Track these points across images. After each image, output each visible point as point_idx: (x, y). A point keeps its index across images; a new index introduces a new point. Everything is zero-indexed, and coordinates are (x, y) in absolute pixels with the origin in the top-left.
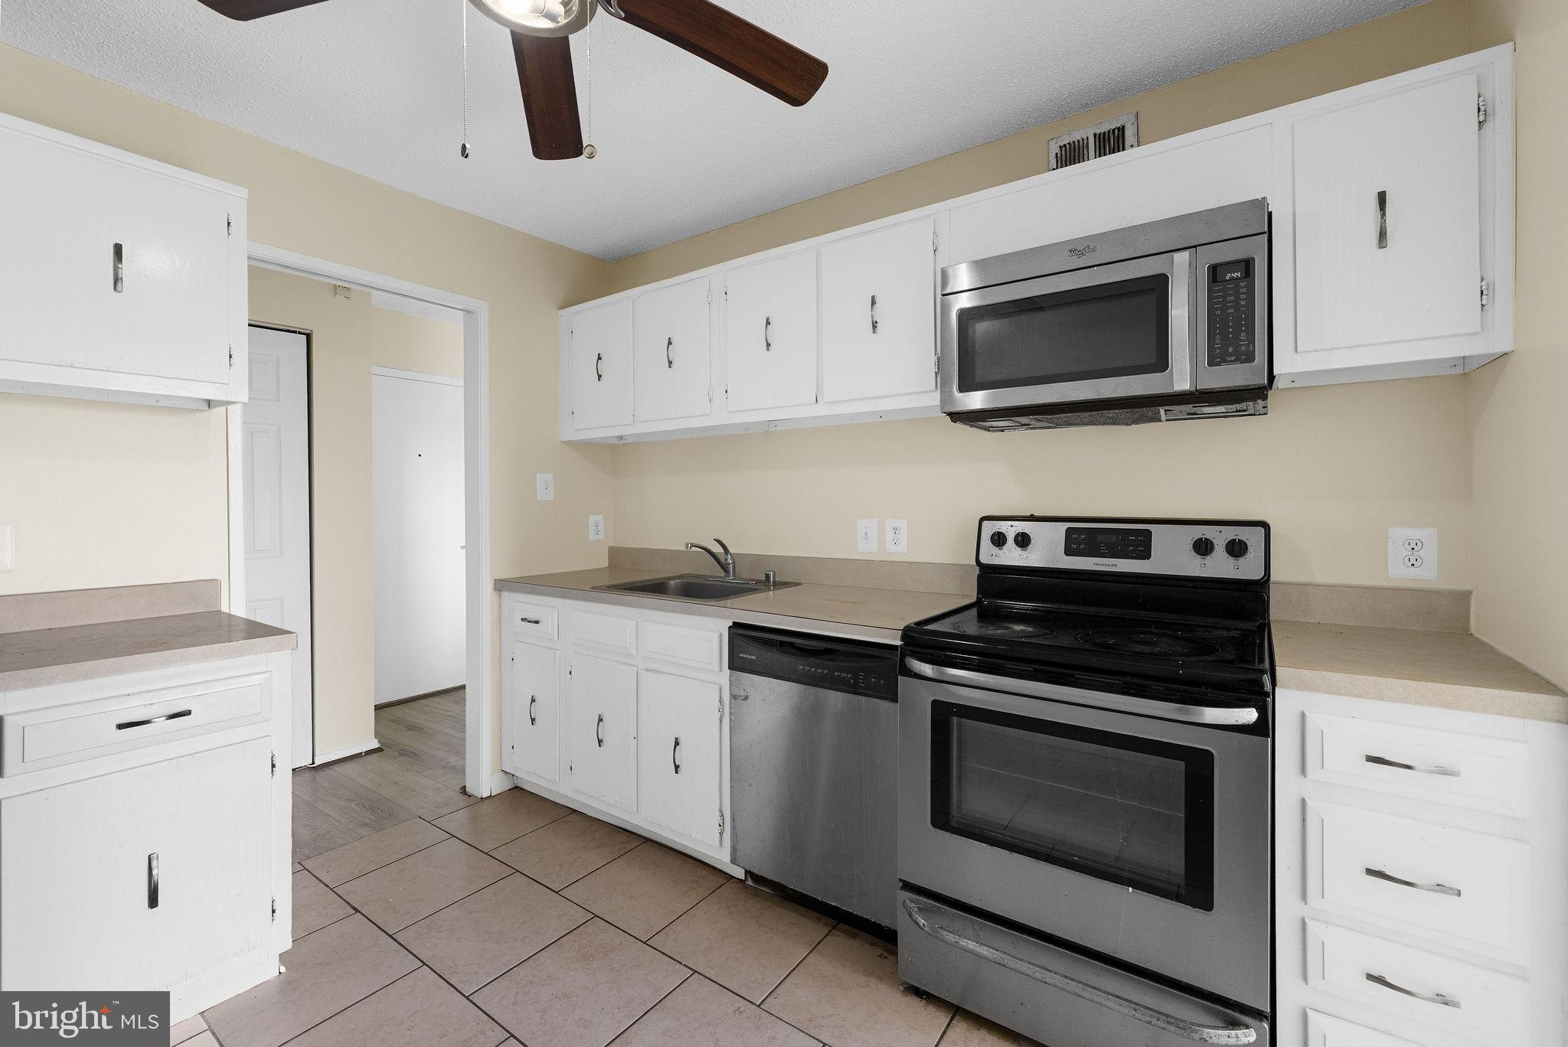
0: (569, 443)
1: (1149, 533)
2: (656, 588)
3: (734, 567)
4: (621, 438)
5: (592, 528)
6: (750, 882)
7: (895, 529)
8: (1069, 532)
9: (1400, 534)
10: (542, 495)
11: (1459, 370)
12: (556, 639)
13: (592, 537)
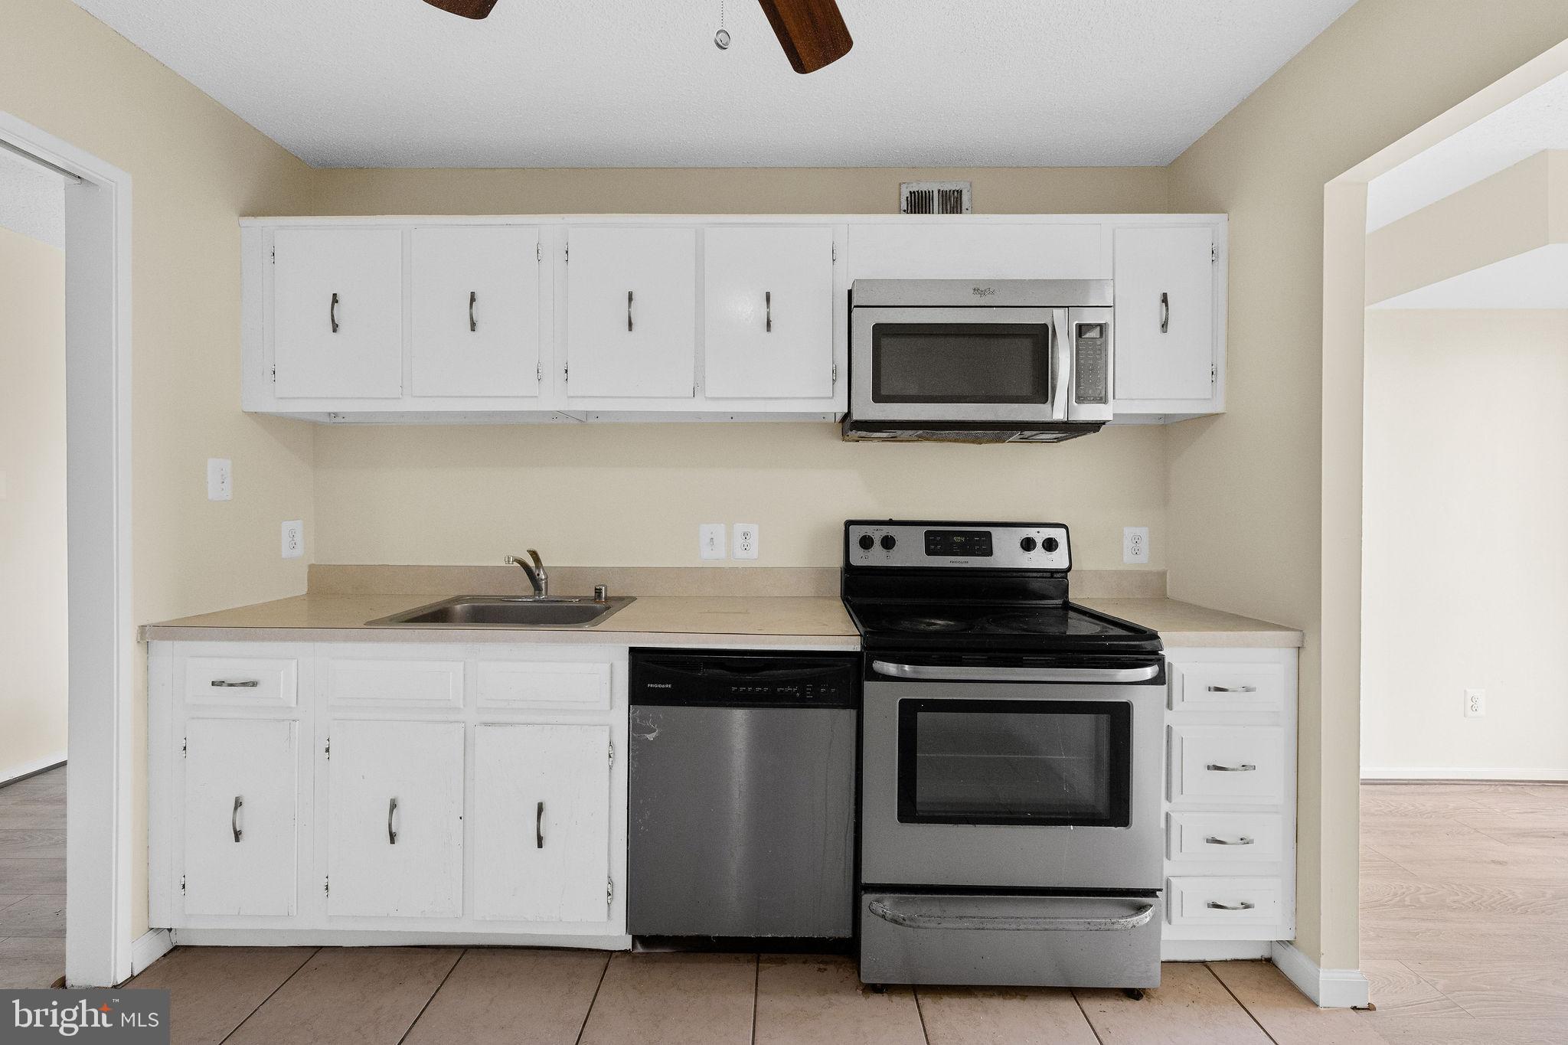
0: (255, 415)
1: (989, 534)
2: (438, 616)
3: (546, 583)
4: (336, 415)
5: (285, 539)
6: (640, 949)
7: (746, 535)
8: (927, 534)
9: (1129, 532)
10: (215, 491)
11: (1161, 422)
12: (293, 704)
13: (286, 552)
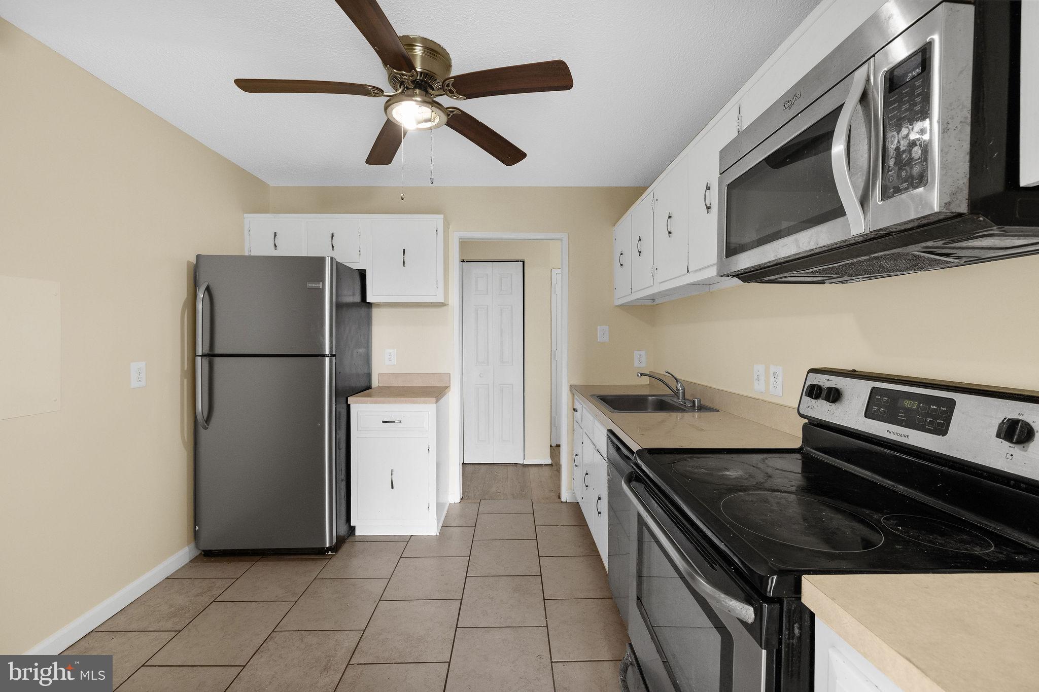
0: (619, 307)
1: (952, 404)
5: (636, 360)
7: (775, 374)
10: (600, 339)
